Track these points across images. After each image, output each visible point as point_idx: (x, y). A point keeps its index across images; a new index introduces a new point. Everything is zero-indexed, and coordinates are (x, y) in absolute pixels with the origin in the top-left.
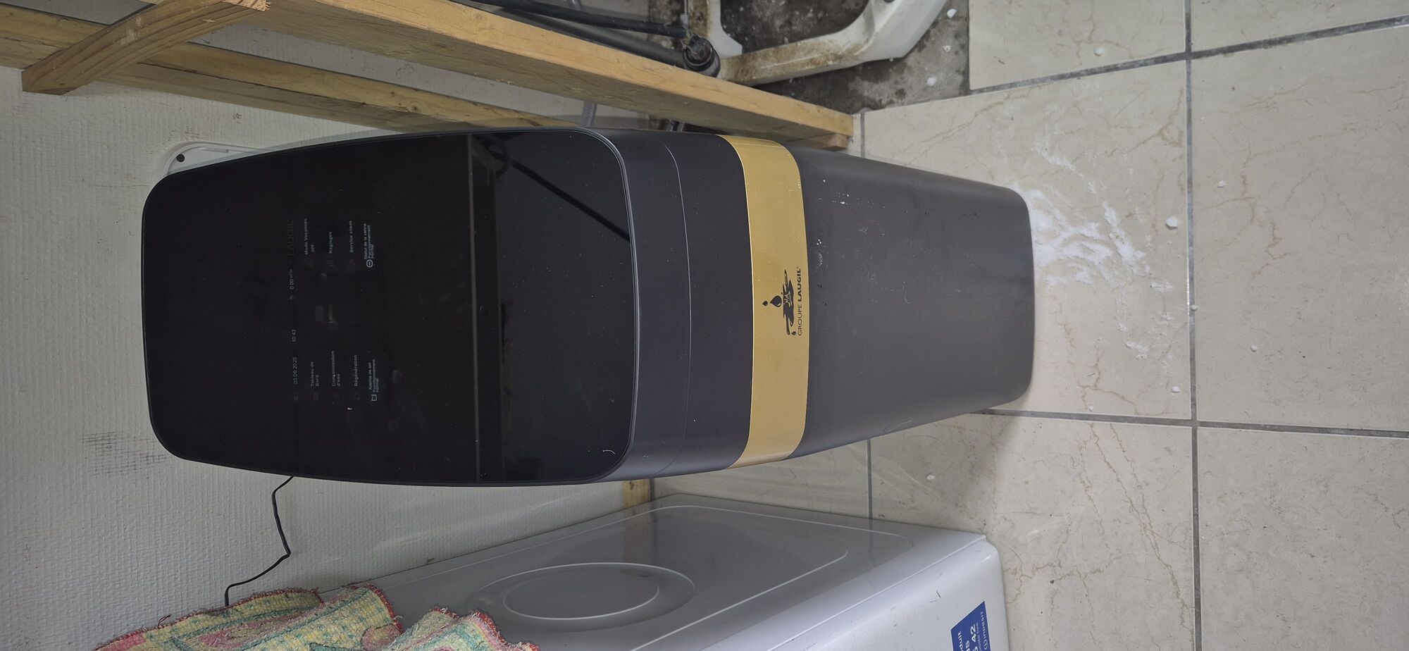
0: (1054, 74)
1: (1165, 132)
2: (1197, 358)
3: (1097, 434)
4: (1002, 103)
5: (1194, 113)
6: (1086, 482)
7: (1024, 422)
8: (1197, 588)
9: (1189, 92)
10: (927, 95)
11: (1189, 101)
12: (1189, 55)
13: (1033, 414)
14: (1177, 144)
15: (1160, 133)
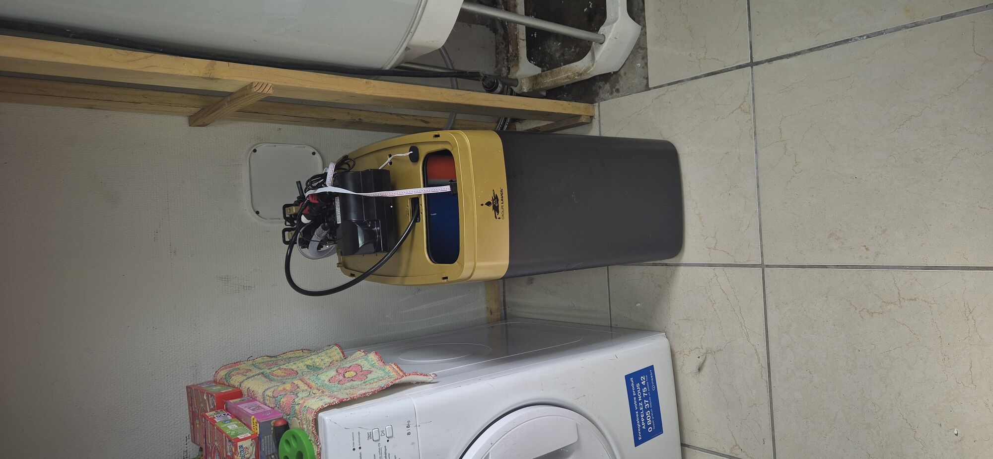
0: (689, 77)
1: (742, 106)
2: (763, 229)
3: (717, 274)
4: (665, 94)
5: (756, 96)
6: (713, 301)
7: (682, 269)
8: (768, 358)
9: (753, 84)
10: (631, 91)
11: (753, 89)
12: (752, 64)
13: (686, 265)
14: (748, 113)
15: (740, 107)
